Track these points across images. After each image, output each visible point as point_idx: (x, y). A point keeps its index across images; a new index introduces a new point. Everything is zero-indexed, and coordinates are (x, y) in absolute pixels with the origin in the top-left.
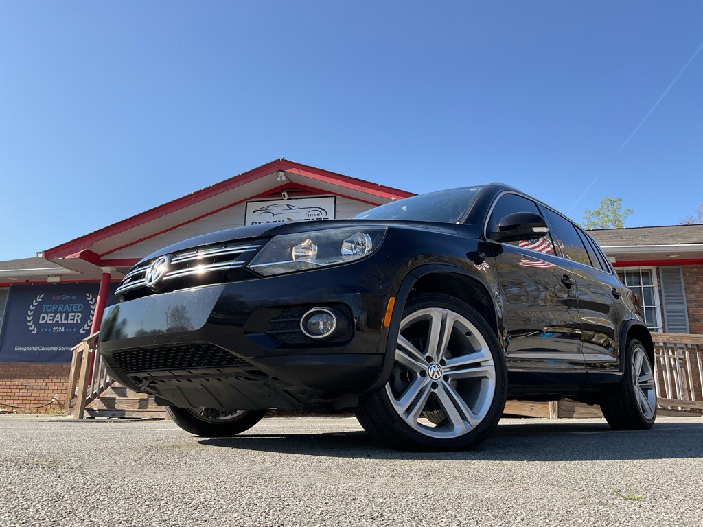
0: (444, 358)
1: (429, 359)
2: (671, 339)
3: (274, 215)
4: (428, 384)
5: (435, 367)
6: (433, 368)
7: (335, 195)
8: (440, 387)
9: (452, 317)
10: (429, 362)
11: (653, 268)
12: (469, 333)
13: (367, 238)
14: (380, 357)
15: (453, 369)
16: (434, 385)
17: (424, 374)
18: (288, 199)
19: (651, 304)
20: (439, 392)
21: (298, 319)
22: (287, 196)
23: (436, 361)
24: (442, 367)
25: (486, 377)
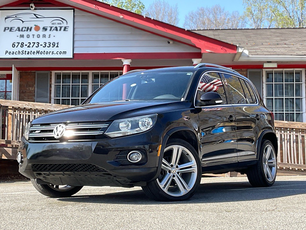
0: (178, 165)
1: (172, 166)
2: (303, 126)
3: (23, 22)
4: (171, 176)
5: (174, 169)
6: (173, 170)
7: (73, 8)
8: (176, 177)
9: (181, 148)
10: (172, 167)
11: (303, 70)
12: (188, 154)
13: (150, 119)
14: (156, 168)
15: (181, 169)
16: (174, 176)
17: (170, 172)
18: (35, 9)
19: (299, 95)
20: (176, 179)
21: (126, 155)
22: (34, 7)
23: (175, 167)
24: (177, 169)
25: (194, 172)
